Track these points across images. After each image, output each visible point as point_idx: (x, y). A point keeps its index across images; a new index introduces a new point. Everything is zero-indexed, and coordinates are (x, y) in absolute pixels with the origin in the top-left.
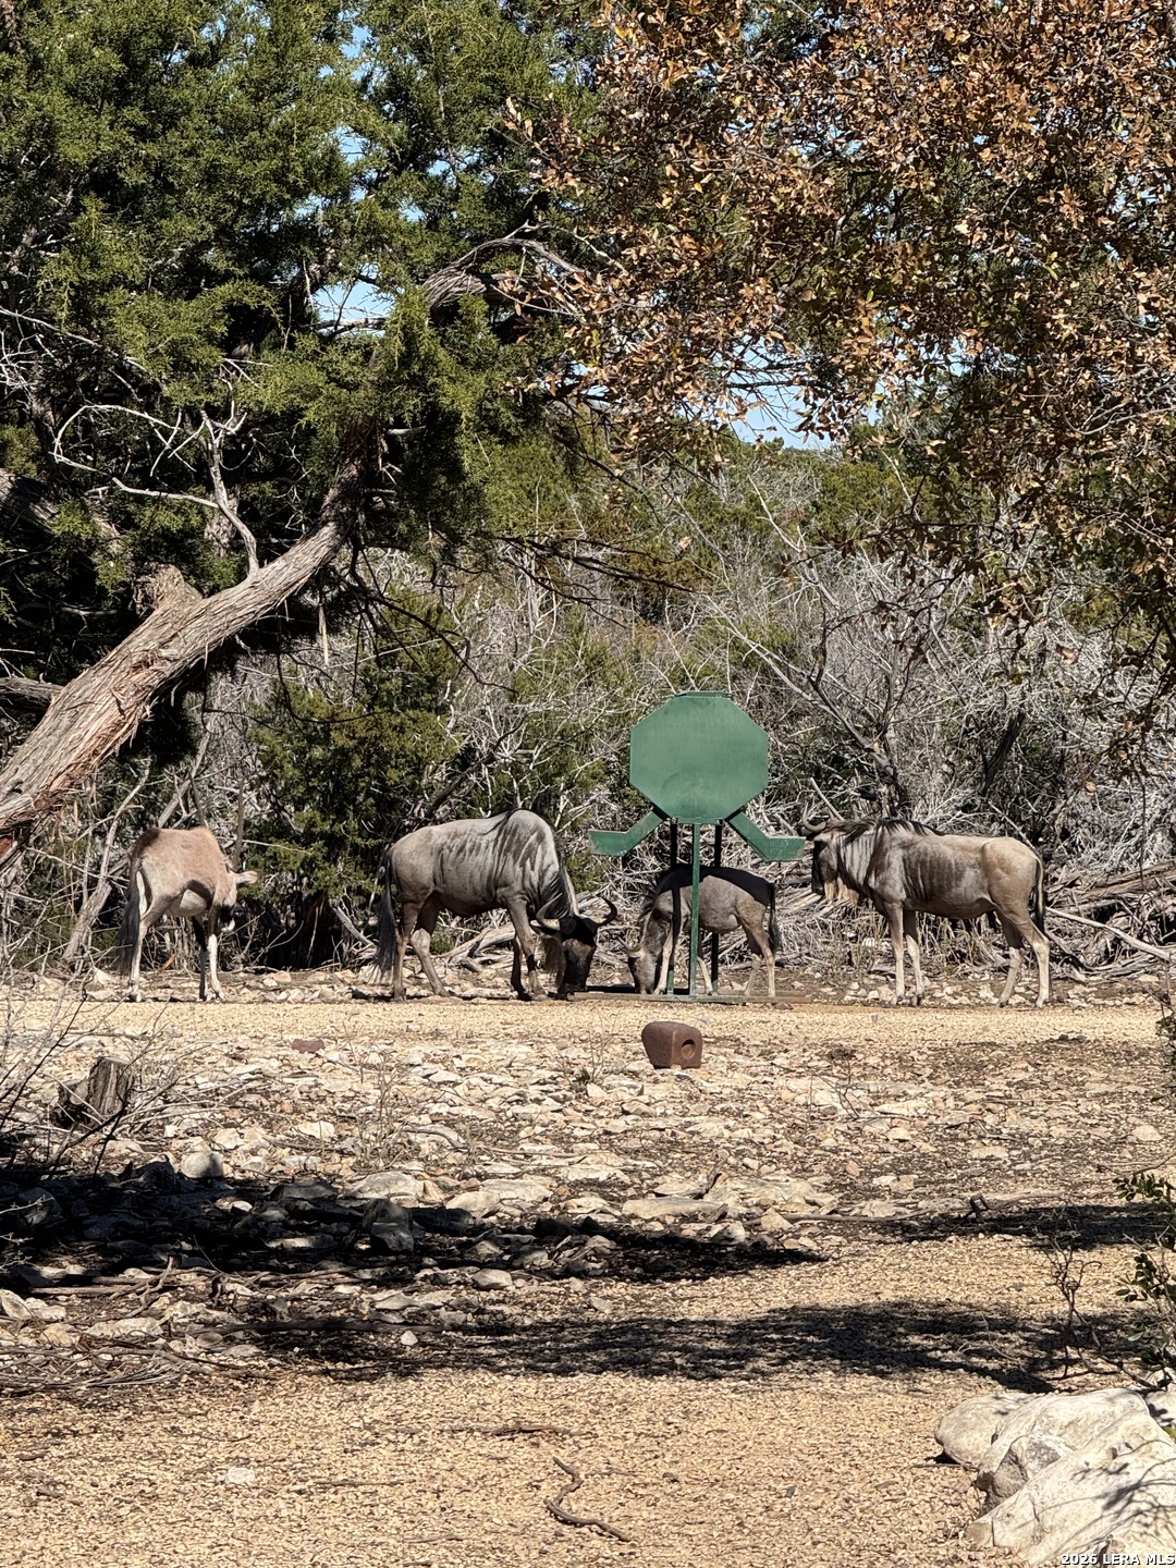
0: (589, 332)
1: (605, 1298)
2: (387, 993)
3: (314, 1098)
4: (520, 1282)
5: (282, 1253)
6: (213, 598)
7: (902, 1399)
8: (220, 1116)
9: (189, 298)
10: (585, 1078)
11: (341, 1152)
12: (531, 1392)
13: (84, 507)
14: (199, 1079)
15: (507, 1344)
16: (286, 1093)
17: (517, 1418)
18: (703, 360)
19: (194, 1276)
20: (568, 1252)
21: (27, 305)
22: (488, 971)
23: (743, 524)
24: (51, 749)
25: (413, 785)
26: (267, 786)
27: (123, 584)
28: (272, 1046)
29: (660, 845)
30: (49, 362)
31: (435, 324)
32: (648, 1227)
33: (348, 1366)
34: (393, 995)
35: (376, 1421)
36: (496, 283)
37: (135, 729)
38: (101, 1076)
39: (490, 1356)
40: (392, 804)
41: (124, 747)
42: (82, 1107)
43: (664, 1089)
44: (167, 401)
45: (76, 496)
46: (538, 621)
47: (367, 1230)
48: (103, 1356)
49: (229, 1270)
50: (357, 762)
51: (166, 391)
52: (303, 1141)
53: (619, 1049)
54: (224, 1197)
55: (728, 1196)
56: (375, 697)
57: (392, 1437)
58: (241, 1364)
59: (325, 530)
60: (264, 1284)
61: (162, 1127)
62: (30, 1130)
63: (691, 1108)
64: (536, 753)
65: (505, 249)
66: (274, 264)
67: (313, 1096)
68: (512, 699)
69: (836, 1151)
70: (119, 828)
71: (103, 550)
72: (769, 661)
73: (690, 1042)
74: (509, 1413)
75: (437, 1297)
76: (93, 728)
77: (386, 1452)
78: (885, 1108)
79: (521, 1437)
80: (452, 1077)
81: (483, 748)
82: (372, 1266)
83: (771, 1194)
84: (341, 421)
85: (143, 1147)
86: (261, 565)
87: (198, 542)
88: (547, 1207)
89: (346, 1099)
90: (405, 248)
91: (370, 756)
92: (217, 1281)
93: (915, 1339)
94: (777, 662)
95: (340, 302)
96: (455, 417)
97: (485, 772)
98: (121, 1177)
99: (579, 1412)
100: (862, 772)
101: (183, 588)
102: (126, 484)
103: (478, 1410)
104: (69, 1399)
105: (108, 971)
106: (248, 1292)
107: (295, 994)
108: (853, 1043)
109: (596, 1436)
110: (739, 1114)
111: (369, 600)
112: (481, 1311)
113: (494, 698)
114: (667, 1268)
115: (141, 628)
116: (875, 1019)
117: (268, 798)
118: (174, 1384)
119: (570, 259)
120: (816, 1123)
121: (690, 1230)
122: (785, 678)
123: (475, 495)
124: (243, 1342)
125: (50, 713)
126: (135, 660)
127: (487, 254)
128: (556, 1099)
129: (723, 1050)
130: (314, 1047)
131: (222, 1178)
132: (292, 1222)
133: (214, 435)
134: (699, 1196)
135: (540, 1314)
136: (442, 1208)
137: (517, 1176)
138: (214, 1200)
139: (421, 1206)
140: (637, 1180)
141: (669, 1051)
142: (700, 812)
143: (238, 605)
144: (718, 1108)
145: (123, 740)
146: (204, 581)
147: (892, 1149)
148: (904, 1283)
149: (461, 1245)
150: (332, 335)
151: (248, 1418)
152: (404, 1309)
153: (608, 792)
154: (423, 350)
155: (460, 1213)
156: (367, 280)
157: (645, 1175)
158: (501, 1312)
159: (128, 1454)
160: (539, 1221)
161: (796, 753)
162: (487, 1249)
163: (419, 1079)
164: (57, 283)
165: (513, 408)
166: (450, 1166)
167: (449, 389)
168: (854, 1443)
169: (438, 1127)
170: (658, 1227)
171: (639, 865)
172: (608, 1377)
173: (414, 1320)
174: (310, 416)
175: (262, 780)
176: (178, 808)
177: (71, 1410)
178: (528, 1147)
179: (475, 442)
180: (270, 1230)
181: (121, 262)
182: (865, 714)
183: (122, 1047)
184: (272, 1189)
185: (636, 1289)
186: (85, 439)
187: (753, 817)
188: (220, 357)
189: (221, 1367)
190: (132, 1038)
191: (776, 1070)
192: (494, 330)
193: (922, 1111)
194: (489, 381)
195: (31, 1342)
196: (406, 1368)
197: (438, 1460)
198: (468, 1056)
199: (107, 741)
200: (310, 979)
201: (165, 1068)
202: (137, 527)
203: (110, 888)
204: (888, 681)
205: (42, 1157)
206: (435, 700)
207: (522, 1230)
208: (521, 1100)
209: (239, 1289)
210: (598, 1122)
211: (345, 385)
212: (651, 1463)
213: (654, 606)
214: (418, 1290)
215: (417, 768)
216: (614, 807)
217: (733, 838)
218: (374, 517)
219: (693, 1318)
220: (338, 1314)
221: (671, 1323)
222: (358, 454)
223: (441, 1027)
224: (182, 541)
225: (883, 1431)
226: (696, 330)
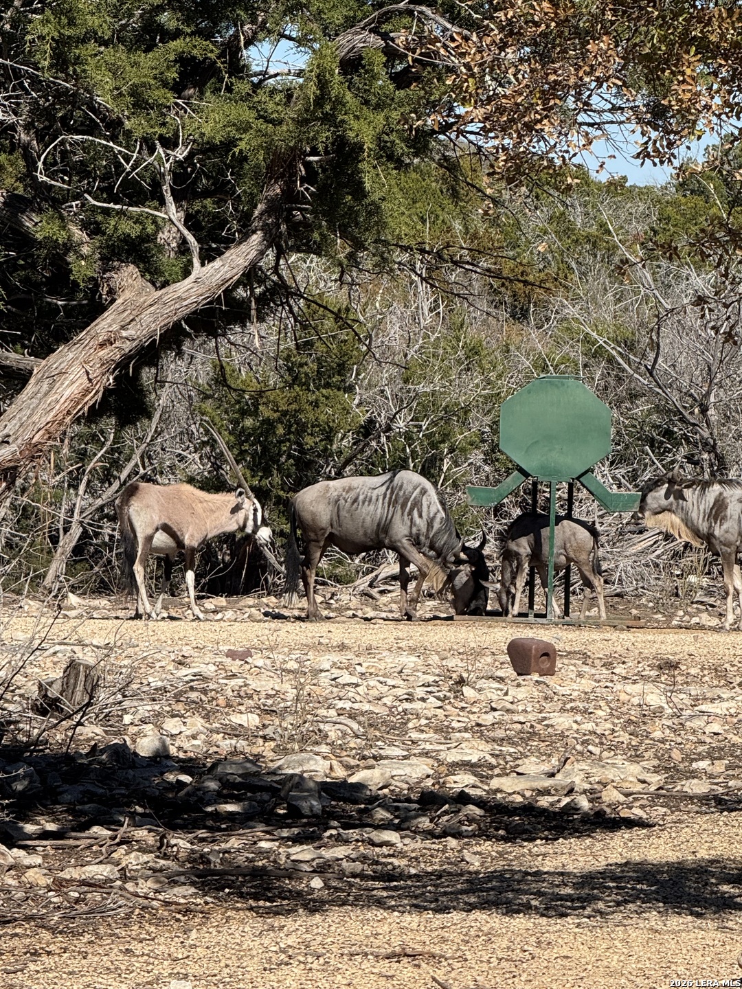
0: (466, 81)
1: (475, 853)
2: (303, 615)
3: (243, 695)
4: (407, 841)
5: (217, 816)
6: (164, 291)
7: (712, 934)
8: (168, 709)
9: (147, 51)
10: (461, 682)
11: (264, 737)
12: (414, 925)
13: (62, 218)
14: (151, 679)
15: (395, 888)
16: (220, 691)
17: (403, 945)
18: (557, 101)
19: (145, 832)
20: (446, 818)
21: (16, 55)
22: (384, 599)
23: (595, 245)
24: (33, 410)
25: (326, 449)
26: (208, 449)
27: (92, 279)
28: (211, 655)
29: (524, 499)
30: (35, 102)
31: (344, 73)
32: (510, 799)
33: (268, 904)
34: (308, 617)
35: (290, 947)
36: (393, 40)
37: (100, 394)
38: (72, 675)
39: (382, 897)
40: (309, 465)
41: (92, 408)
42: (57, 700)
43: (525, 691)
44: (128, 134)
45: (55, 208)
46: (427, 319)
47: (285, 799)
48: (72, 894)
49: (174, 828)
50: (280, 430)
51: (127, 125)
52: (234, 729)
53: (489, 659)
54: (171, 772)
55: (576, 775)
56: (295, 378)
57: (302, 959)
58: (182, 901)
59: (254, 237)
60: (203, 840)
61: (121, 716)
62: (15, 717)
63: (547, 706)
64: (424, 424)
65: (401, 13)
66: (216, 24)
67: (242, 694)
68: (406, 381)
69: (663, 741)
70: (89, 482)
71: (76, 252)
72: (614, 353)
73: (546, 654)
74: (396, 942)
75: (340, 852)
76: (67, 393)
77: (297, 970)
78: (703, 708)
79: (405, 960)
80: (354, 680)
81: (382, 420)
82: (289, 826)
83: (610, 774)
84: (267, 150)
85: (105, 732)
86: (203, 265)
87: (152, 246)
88: (429, 782)
89: (268, 696)
90: (320, 12)
91: (291, 426)
92: (163, 837)
93: (725, 888)
94: (620, 353)
95: (267, 55)
96: (359, 147)
97: (383, 440)
98: (87, 755)
99: (452, 941)
100: (688, 442)
101: (140, 282)
102: (95, 199)
103: (372, 939)
104: (44, 927)
105: (79, 595)
106: (189, 846)
107: (229, 614)
108: (677, 657)
109: (466, 960)
110: (585, 711)
111: (289, 294)
112: (377, 863)
113: (391, 379)
114: (525, 831)
115: (106, 314)
116: (696, 638)
117: (209, 458)
118: (128, 916)
119: (452, 20)
120: (646, 719)
121: (544, 802)
122: (626, 367)
123: (375, 210)
124: (184, 884)
125: (32, 381)
126: (101, 339)
127: (386, 17)
128: (438, 698)
129: (573, 662)
130: (244, 656)
131: (168, 757)
132: (225, 792)
133: (166, 160)
134: (552, 775)
135: (422, 865)
136: (345, 782)
137: (405, 757)
138: (162, 774)
139: (328, 780)
140: (502, 762)
141: (529, 661)
142: (556, 472)
143: (184, 296)
144: (568, 706)
145: (91, 403)
146: (156, 276)
147: (708, 740)
148: (715, 844)
149: (360, 811)
150: (261, 81)
151: (187, 943)
152: (313, 860)
153: (482, 456)
154: (333, 94)
155: (360, 786)
156: (290, 38)
157: (509, 758)
158: (391, 864)
159: (91, 969)
160: (423, 794)
161: (634, 426)
162: (381, 814)
163: (327, 681)
164: (41, 38)
165: (405, 140)
166: (352, 749)
167: (355, 124)
168: (673, 967)
169: (342, 719)
170: (519, 799)
171: (507, 515)
172: (477, 914)
173: (322, 869)
174: (242, 145)
175: (204, 444)
176: (136, 465)
177: (46, 935)
178: (415, 735)
179: (375, 167)
180: (207, 798)
181: (93, 22)
182: (691, 395)
183: (90, 654)
184: (209, 765)
185: (501, 847)
186: (63, 163)
187: (599, 477)
188: (171, 98)
189: (167, 903)
190: (98, 647)
191: (616, 678)
192: (391, 78)
193: (733, 711)
194: (387, 118)
195: (14, 883)
196: (314, 906)
197: (339, 977)
198: (367, 664)
199: (78, 404)
200: (242, 603)
201: (124, 670)
202: (104, 234)
203: (81, 529)
204: (710, 369)
205: (25, 739)
206: (343, 381)
207: (409, 800)
208: (410, 698)
209: (181, 843)
210: (471, 716)
211: (272, 121)
212: (510, 981)
213: (522, 309)
214: (325, 845)
215: (329, 435)
216: (487, 468)
217: (584, 494)
218: (294, 227)
219: (546, 870)
220: (260, 864)
221: (527, 874)
222: (282, 176)
223: (346, 642)
224: (140, 244)
225: (697, 959)
226: (552, 78)
